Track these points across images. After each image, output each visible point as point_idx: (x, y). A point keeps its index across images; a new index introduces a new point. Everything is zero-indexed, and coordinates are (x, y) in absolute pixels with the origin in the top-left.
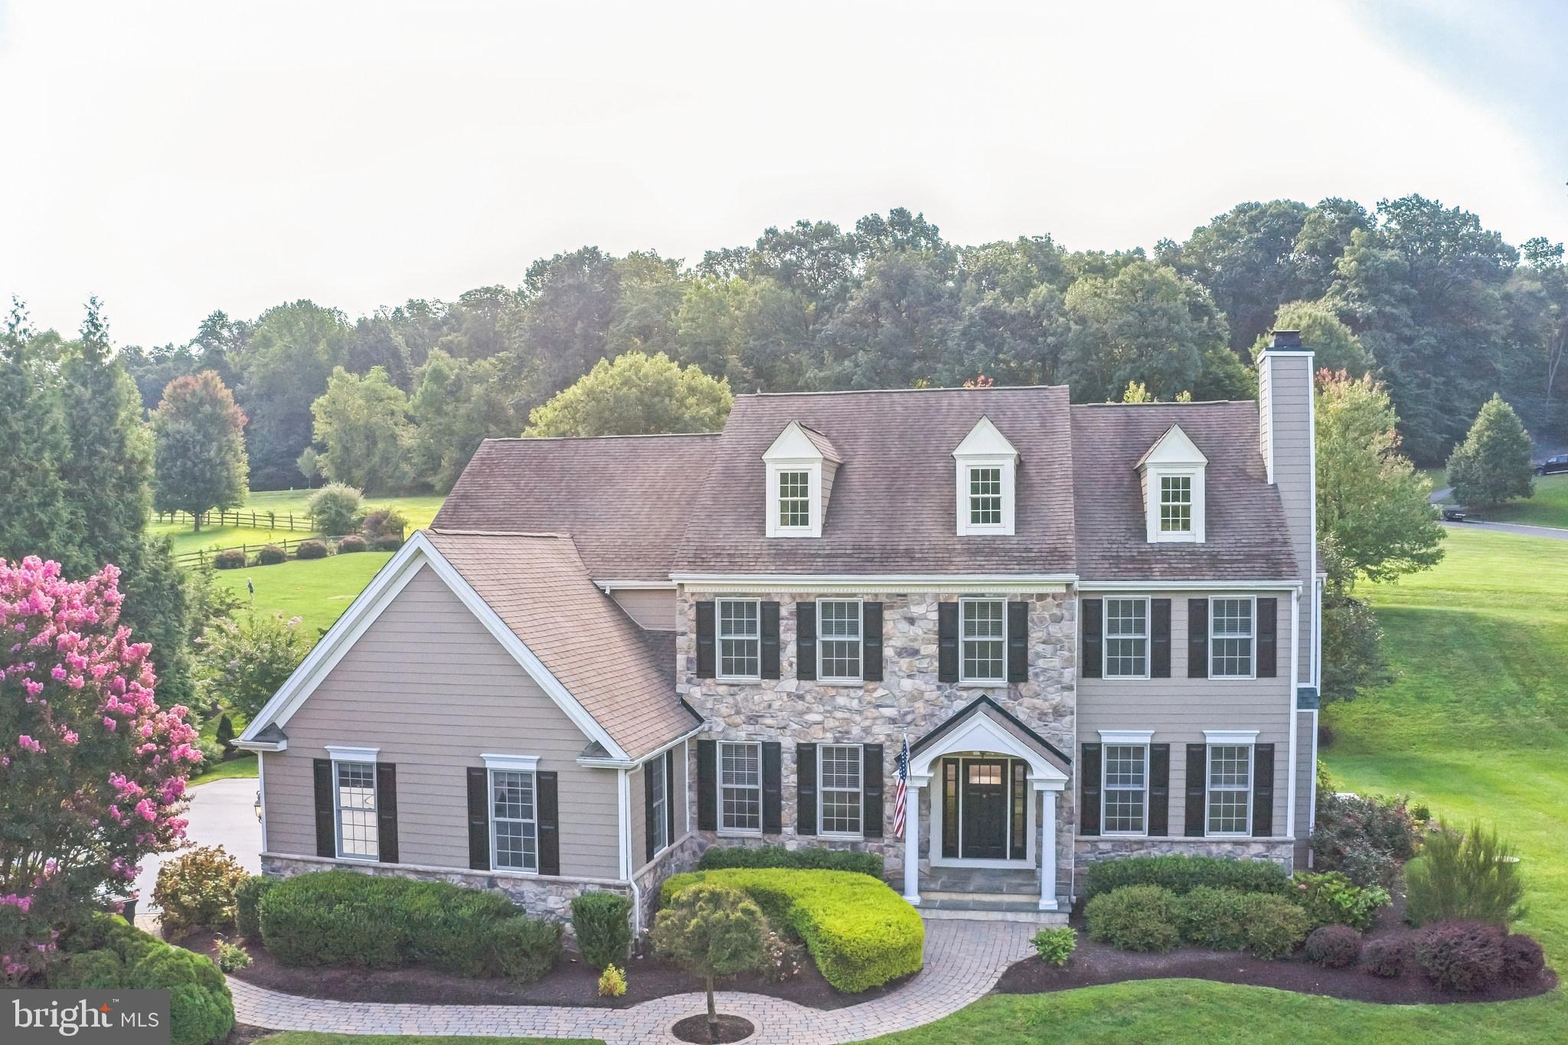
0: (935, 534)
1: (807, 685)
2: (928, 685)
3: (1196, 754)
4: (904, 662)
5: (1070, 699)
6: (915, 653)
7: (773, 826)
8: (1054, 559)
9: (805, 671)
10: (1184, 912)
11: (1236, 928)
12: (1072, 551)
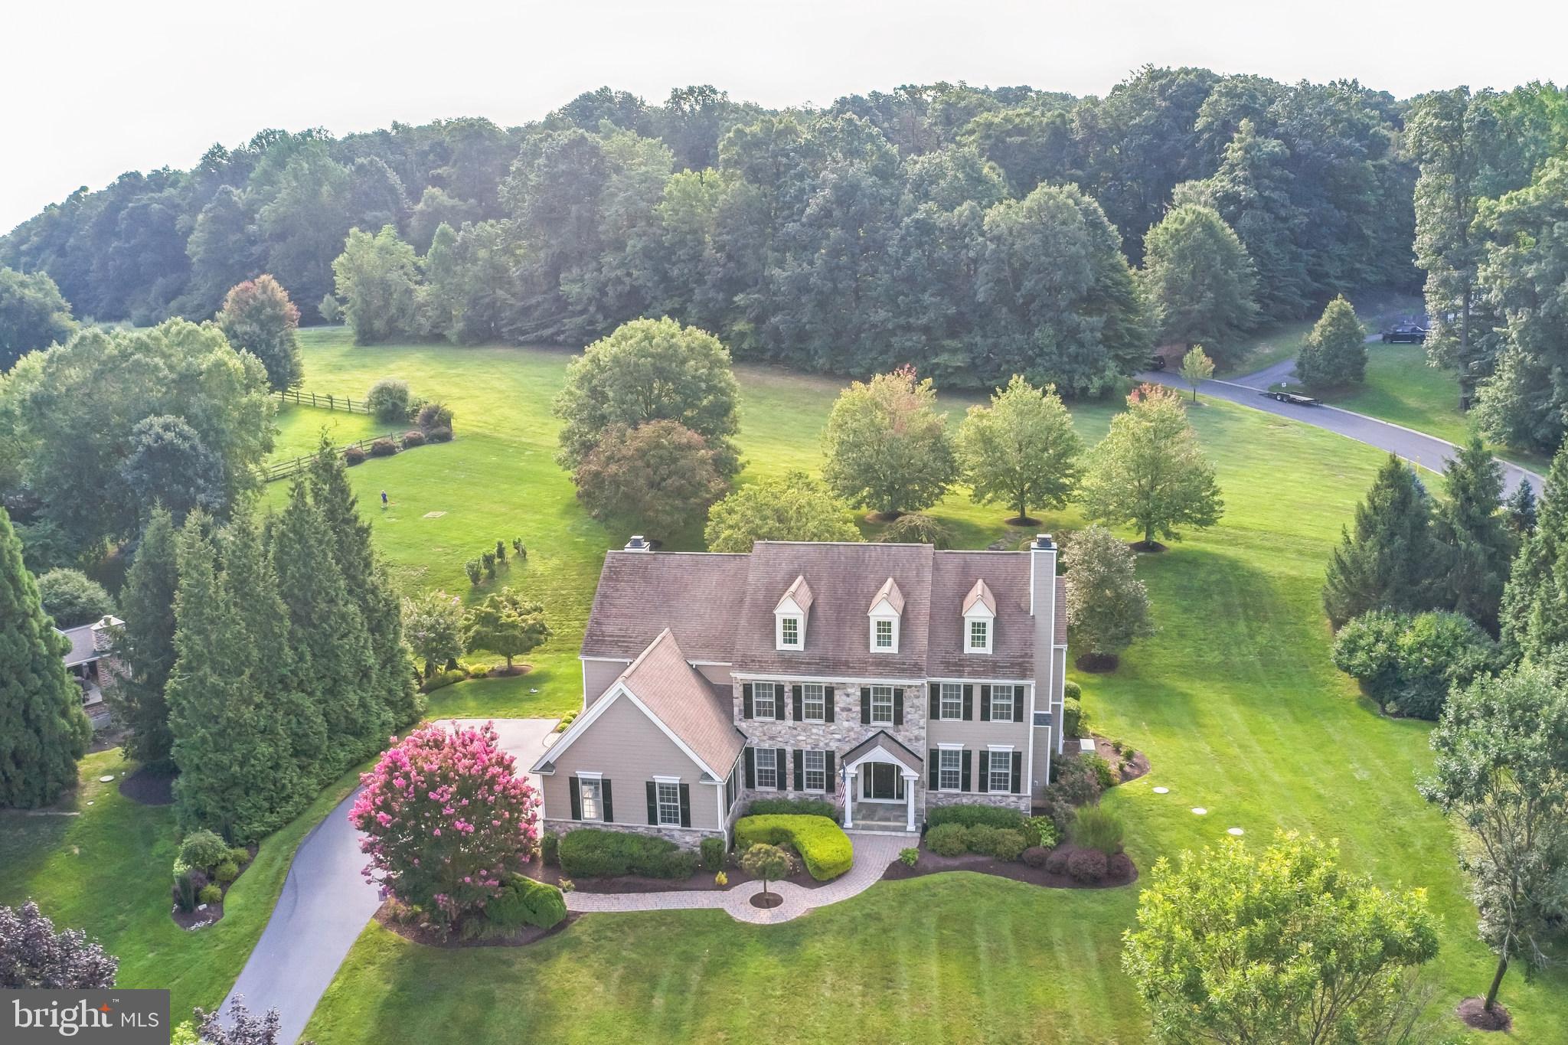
0: (858, 652)
1: (798, 723)
2: (856, 725)
3: (984, 756)
4: (844, 714)
5: (923, 733)
6: (849, 710)
7: (782, 786)
8: (915, 670)
9: (797, 716)
10: (970, 838)
11: (991, 847)
12: (924, 664)
